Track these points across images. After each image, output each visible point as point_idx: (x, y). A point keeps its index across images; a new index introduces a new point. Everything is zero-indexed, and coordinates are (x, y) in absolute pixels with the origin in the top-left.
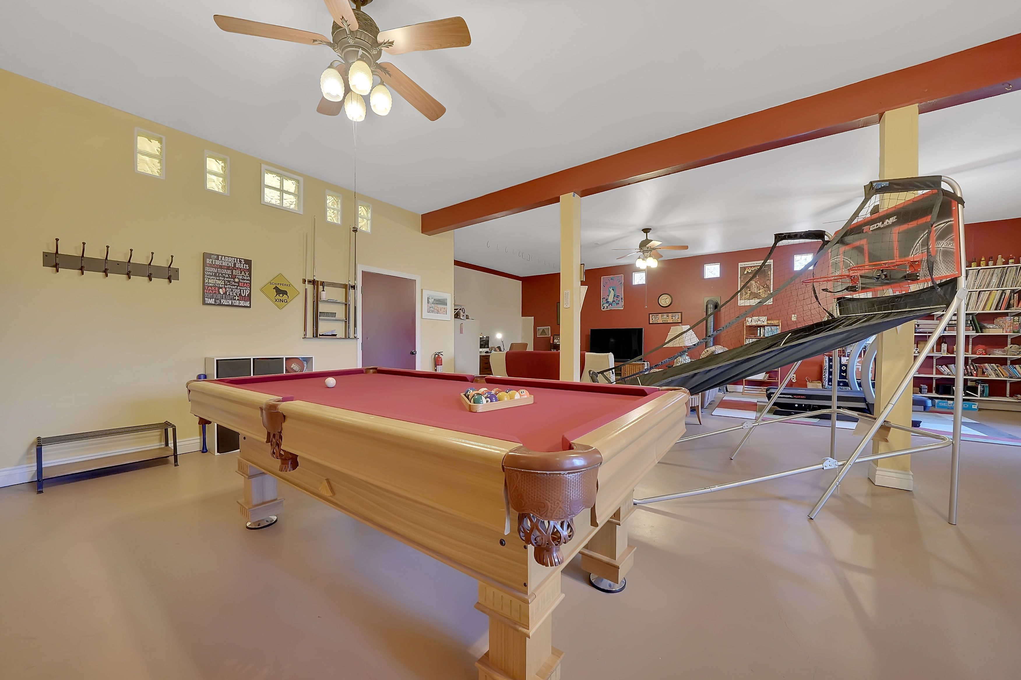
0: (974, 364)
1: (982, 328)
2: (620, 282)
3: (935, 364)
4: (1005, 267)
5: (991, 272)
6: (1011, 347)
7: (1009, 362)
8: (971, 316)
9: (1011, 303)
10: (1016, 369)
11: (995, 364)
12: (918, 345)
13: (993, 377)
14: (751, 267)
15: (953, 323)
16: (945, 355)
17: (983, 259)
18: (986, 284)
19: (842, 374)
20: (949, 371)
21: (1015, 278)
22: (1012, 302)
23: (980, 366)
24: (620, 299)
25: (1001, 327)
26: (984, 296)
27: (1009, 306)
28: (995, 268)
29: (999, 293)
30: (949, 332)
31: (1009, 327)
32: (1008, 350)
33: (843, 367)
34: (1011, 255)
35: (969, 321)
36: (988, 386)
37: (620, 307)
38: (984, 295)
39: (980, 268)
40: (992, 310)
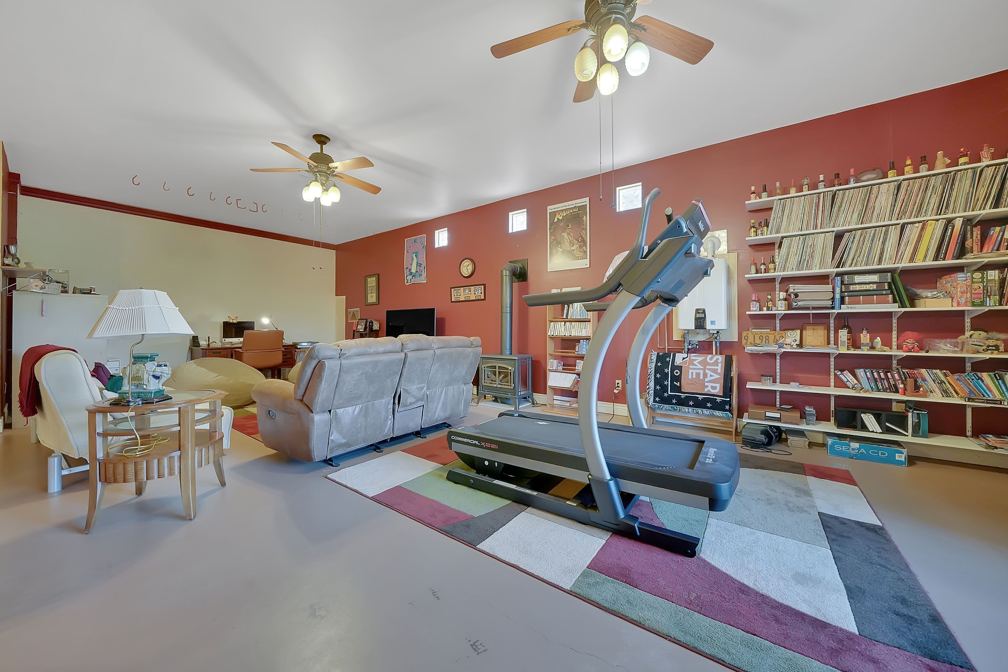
0: (900, 370)
1: (913, 299)
2: (423, 245)
3: (832, 367)
4: (950, 172)
5: (923, 184)
6: (972, 335)
7: (968, 366)
8: (889, 274)
9: (966, 246)
10: (983, 381)
11: (941, 369)
12: (804, 332)
13: (937, 397)
14: (562, 211)
15: (857, 289)
16: (844, 350)
17: (909, 162)
18: (915, 209)
19: (675, 383)
20: (856, 382)
21: (970, 193)
22: (968, 243)
23: (911, 374)
24: (422, 268)
25: (949, 295)
26: (912, 233)
27: (962, 252)
28: (929, 176)
29: (940, 225)
30: (849, 306)
31: (962, 293)
32: (963, 343)
33: (676, 371)
34: (962, 150)
35: (886, 284)
36: (927, 416)
37: (423, 280)
38: (911, 231)
39: (902, 178)
40: (929, 261)
